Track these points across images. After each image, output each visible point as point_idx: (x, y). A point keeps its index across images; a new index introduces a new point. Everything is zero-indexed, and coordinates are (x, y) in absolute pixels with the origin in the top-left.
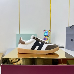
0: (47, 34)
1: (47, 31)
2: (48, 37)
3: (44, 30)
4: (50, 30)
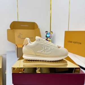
0: (49, 36)
1: (49, 33)
2: (50, 38)
3: (46, 32)
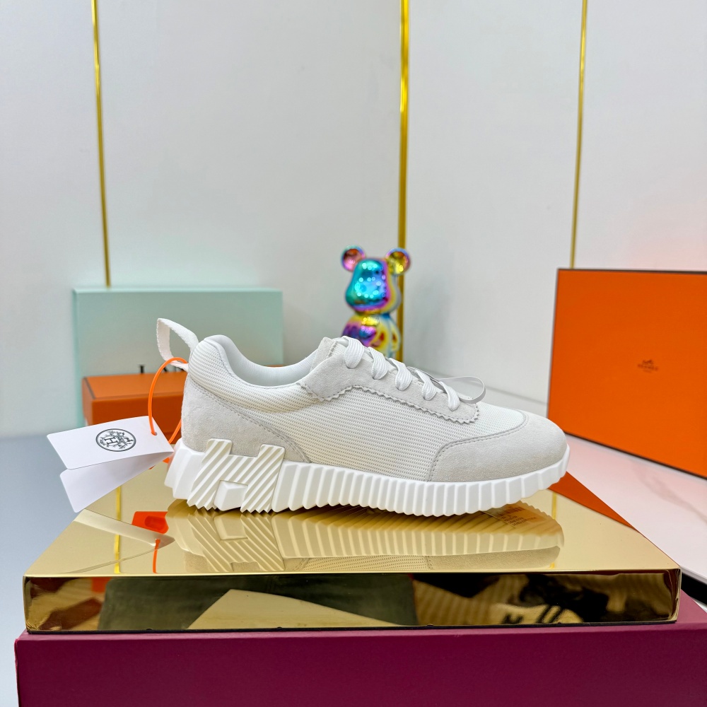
4: (398, 256)
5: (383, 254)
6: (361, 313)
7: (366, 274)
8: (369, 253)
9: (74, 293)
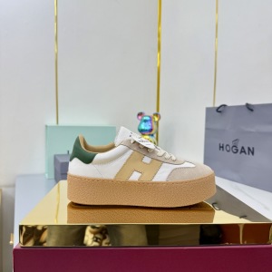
4: (157, 115)
5: (151, 115)
6: (144, 135)
7: (145, 121)
8: (146, 113)
9: (46, 126)
